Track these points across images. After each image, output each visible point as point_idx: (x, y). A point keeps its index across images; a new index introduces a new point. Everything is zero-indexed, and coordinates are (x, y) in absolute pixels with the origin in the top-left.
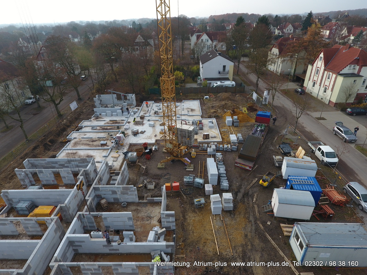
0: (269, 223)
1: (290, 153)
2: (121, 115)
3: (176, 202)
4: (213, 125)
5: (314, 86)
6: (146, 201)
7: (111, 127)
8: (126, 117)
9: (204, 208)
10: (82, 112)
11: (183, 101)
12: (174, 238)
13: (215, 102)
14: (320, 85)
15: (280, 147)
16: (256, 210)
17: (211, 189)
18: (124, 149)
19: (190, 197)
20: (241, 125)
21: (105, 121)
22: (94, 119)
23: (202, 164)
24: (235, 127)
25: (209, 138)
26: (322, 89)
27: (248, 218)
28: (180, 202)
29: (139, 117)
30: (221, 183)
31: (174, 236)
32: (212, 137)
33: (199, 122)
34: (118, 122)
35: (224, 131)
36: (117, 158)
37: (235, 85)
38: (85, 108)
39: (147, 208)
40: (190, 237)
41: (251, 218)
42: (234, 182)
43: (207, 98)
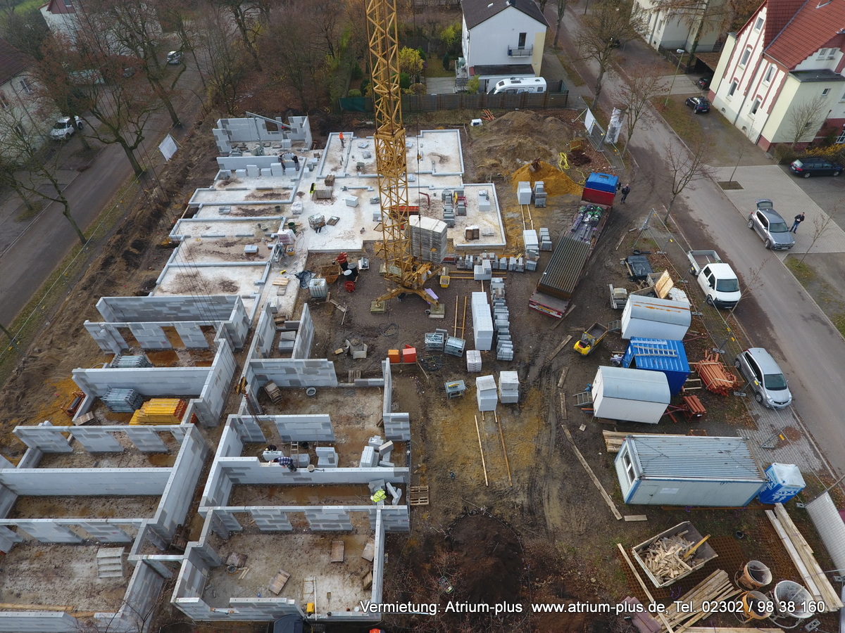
0: (582, 428)
1: (645, 277)
2: (281, 173)
3: (410, 386)
4: (488, 203)
5: (732, 93)
6: (352, 384)
7: (262, 207)
8: (293, 178)
9: (464, 399)
10: (191, 165)
11: (421, 131)
12: (408, 457)
13: (495, 137)
14: (746, 94)
15: (627, 260)
16: (562, 402)
17: (478, 361)
18: (296, 264)
19: (437, 376)
20: (550, 203)
21: (245, 189)
22: (220, 186)
23: (461, 303)
24: (538, 207)
25: (478, 238)
26: (750, 104)
27: (546, 417)
28: (418, 385)
29: (322, 178)
30: (498, 347)
31: (408, 452)
32: (485, 236)
33: (458, 194)
34: (276, 192)
35: (512, 218)
36: (284, 287)
37: (544, 89)
38: (195, 152)
39: (355, 398)
40: (437, 454)
41: (552, 419)
42: (525, 344)
43: (478, 123)
